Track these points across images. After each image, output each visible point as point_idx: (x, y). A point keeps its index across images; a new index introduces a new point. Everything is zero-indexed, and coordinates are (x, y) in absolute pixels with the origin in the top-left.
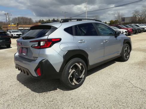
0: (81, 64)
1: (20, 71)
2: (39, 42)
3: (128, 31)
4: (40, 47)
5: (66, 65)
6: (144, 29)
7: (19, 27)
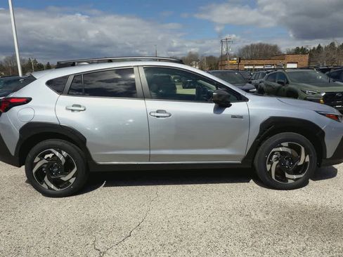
7: (245, 65)
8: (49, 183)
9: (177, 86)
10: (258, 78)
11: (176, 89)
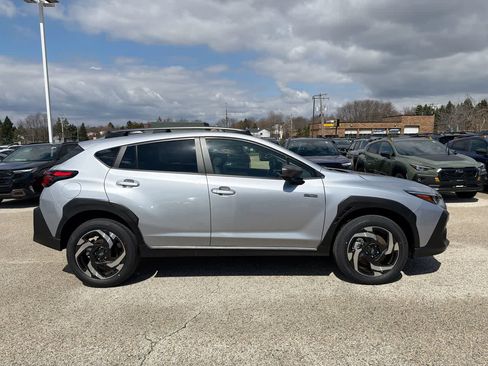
7: (344, 130)
8: (93, 270)
9: (251, 158)
10: (358, 148)
11: (249, 161)
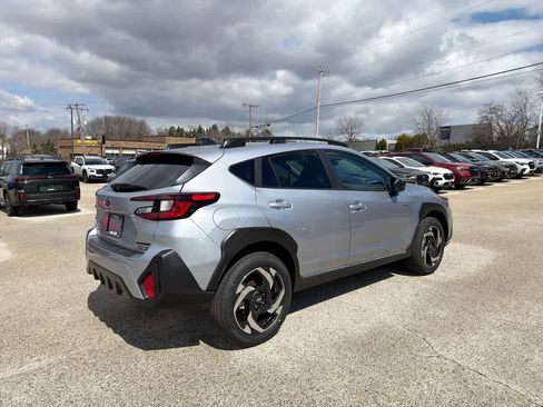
0: (273, 272)
1: (99, 281)
2: (157, 201)
3: (456, 175)
4: (157, 216)
5: (227, 270)
6: (513, 167)
7: (107, 148)
